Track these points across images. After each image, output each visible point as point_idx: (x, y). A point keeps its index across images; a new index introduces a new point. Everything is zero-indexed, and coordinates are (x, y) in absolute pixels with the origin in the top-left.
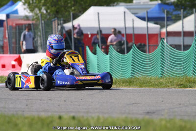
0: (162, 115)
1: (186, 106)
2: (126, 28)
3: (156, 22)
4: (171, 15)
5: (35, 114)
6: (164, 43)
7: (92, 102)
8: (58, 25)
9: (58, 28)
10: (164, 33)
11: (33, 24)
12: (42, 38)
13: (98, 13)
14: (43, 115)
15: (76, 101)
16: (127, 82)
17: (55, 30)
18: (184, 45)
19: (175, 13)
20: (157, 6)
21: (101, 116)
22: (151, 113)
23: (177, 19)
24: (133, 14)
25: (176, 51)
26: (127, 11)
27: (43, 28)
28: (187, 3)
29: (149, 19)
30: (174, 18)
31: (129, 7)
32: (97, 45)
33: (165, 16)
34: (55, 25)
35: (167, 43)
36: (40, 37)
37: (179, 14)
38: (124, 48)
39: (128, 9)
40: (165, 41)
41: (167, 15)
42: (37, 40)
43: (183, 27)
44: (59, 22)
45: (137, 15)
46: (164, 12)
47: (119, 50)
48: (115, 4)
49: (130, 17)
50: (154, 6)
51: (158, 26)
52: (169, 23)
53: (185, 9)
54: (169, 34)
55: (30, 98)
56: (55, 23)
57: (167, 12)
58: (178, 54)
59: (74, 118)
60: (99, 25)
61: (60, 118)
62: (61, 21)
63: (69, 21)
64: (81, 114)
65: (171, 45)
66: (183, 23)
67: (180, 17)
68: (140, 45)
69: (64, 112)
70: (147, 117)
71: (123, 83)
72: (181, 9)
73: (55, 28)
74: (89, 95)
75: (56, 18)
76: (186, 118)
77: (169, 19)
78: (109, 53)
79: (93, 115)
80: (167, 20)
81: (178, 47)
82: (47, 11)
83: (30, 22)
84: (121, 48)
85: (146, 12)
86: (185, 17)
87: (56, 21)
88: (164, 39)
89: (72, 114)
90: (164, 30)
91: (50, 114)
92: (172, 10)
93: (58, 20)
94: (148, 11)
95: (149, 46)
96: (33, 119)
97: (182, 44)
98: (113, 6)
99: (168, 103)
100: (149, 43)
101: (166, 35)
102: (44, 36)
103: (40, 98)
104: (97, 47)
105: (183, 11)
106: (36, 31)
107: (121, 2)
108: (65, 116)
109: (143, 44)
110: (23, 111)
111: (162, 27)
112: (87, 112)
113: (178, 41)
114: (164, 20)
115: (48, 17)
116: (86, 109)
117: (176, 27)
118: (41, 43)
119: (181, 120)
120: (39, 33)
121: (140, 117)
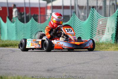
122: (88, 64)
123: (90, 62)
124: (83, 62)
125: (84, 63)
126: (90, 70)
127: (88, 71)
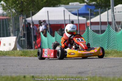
0: (88, 74)
1: (103, 68)
2: (65, 20)
3: (84, 16)
4: (93, 12)
5: (9, 75)
6: (89, 29)
7: (45, 67)
8: (23, 19)
9: (23, 21)
10: (89, 23)
11: (7, 18)
12: (13, 27)
13: (48, 12)
14: (14, 75)
15: (34, 66)
17: (21, 23)
18: (101, 30)
19: (95, 10)
20: (84, 6)
21: (50, 75)
22: (81, 73)
23: (97, 14)
24: (69, 11)
25: (96, 34)
26: (65, 10)
27: (14, 21)
28: (103, 4)
29: (80, 15)
30: (95, 14)
31: (67, 7)
32: (47, 31)
33: (89, 12)
34: (21, 19)
35: (91, 29)
36: (12, 26)
37: (98, 11)
39: (66, 8)
40: (89, 28)
41: (90, 12)
42: (10, 28)
43: (100, 19)
44: (23, 17)
45: (72, 12)
46: (88, 10)
47: (61, 34)
48: (58, 5)
49: (68, 13)
50: (82, 7)
51: (85, 19)
52: (92, 17)
53: (101, 8)
54: (92, 23)
55: (6, 65)
56: (21, 18)
57: (90, 10)
58: (97, 36)
59: (33, 77)
60: (48, 18)
61: (25, 77)
62: (24, 16)
63: (29, 17)
64: (38, 75)
65: (93, 31)
66: (100, 17)
67: (99, 13)
69: (27, 73)
70: (79, 75)
72: (99, 8)
73: (21, 21)
74: (42, 62)
75: (21, 15)
76: (103, 76)
77: (91, 14)
78: (55, 36)
79: (45, 75)
80: (91, 15)
81: (97, 32)
82: (15, 11)
83: (6, 18)
84: (62, 33)
85: (77, 10)
86: (101, 13)
87: (22, 16)
88: (89, 27)
89: (32, 75)
90: (89, 21)
91: (18, 75)
92: (93, 9)
93: (23, 16)
94: (79, 9)
95: (79, 31)
96: (8, 78)
97: (100, 29)
98: (57, 7)
99: (92, 67)
100: (79, 30)
101: (90, 24)
102: (14, 26)
103: (12, 65)
104: (47, 32)
105: (100, 9)
106: (9, 23)
107: (62, 4)
108: (28, 76)
110: (2, 73)
111: (88, 19)
112: (42, 73)
113: (98, 28)
114: (89, 15)
115: (17, 14)
116: (41, 71)
117: (96, 19)
118: (12, 30)
119: (100, 77)
120: (11, 25)
121: (75, 76)
122: (118, 67)
124: (113, 66)
126: (118, 72)
127: (117, 72)
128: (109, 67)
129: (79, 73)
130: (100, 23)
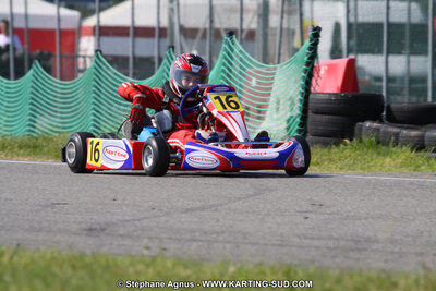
1: (166, 214)
16: (29, 147)
18: (134, 58)
38: (8, 59)
51: (75, 14)
68: (41, 54)
71: (20, 148)
97: (130, 55)
99: (127, 205)
101: (98, 32)
109: (46, 52)
113: (122, 47)
122: (216, 210)
123: (221, 205)
124: (199, 204)
125: (203, 209)
126: (223, 232)
128: (187, 211)
129: (90, 230)
130: (131, 32)
